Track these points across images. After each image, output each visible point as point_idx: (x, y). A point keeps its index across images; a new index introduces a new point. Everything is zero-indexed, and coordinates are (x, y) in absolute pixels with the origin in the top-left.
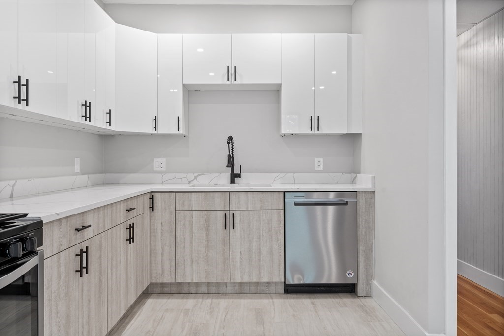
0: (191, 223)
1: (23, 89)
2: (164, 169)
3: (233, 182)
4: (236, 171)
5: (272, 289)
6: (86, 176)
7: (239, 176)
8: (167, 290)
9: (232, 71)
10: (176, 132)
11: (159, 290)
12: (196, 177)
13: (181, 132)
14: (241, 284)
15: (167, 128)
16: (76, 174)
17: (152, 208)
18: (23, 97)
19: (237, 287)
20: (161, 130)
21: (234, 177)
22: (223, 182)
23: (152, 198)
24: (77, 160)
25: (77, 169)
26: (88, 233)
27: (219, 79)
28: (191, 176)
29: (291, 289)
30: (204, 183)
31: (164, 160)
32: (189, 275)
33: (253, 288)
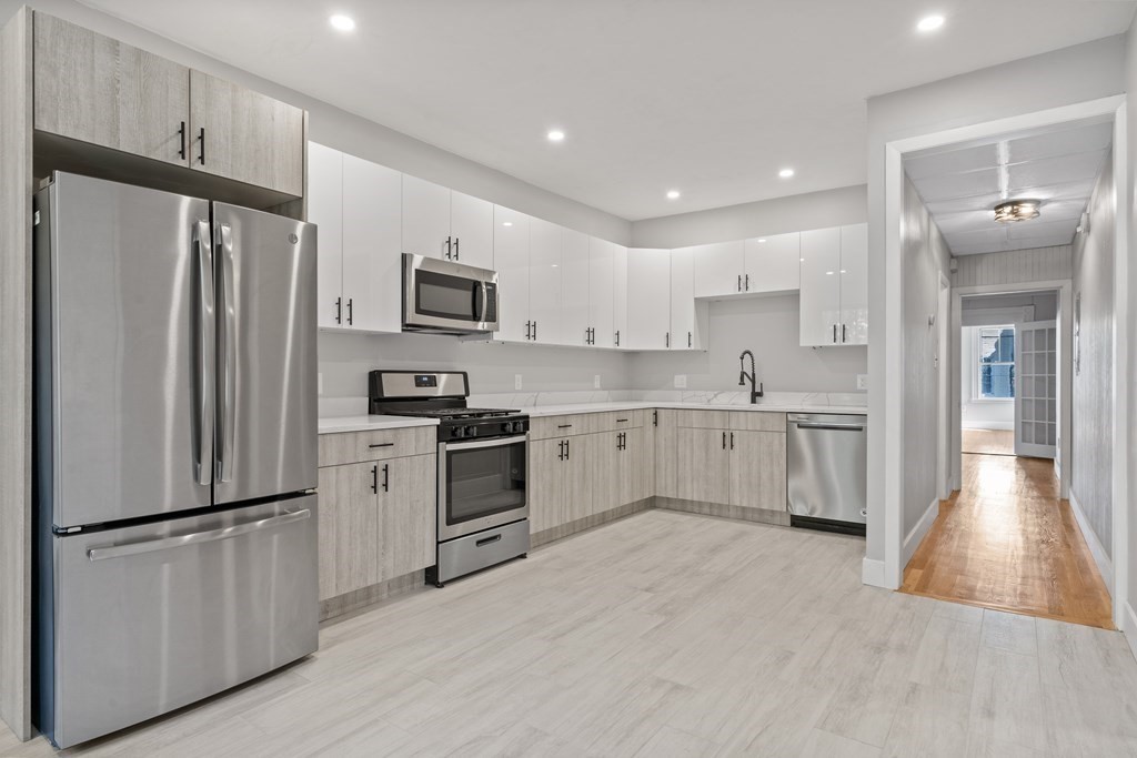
0: (692, 440)
1: (532, 329)
2: (685, 386)
3: (753, 401)
4: (758, 390)
5: (777, 519)
6: (606, 392)
7: (760, 394)
8: (672, 506)
9: (743, 280)
10: (686, 348)
11: (664, 504)
12: (716, 396)
13: (692, 348)
14: (744, 509)
15: (679, 344)
16: (597, 389)
17: (656, 423)
18: (532, 333)
19: (739, 513)
20: (675, 347)
21: (756, 396)
22: (742, 399)
23: (656, 414)
24: (597, 377)
25: (597, 384)
26: (571, 431)
27: (730, 289)
28: (710, 394)
29: (799, 522)
30: (723, 401)
31: (684, 377)
32: (691, 493)
33: (756, 516)
